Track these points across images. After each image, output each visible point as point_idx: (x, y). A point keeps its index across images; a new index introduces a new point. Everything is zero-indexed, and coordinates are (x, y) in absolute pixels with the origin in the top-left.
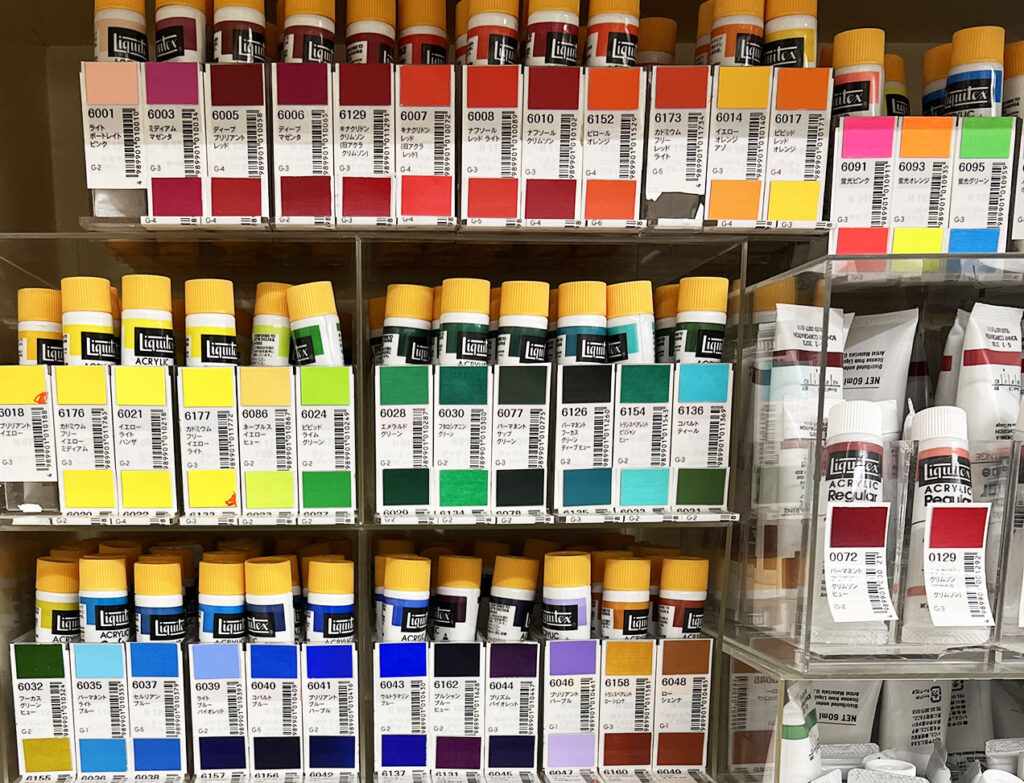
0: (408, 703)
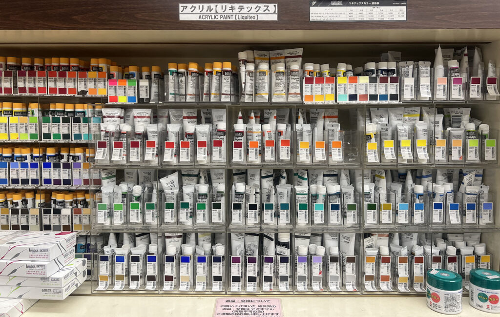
0: (48, 173)
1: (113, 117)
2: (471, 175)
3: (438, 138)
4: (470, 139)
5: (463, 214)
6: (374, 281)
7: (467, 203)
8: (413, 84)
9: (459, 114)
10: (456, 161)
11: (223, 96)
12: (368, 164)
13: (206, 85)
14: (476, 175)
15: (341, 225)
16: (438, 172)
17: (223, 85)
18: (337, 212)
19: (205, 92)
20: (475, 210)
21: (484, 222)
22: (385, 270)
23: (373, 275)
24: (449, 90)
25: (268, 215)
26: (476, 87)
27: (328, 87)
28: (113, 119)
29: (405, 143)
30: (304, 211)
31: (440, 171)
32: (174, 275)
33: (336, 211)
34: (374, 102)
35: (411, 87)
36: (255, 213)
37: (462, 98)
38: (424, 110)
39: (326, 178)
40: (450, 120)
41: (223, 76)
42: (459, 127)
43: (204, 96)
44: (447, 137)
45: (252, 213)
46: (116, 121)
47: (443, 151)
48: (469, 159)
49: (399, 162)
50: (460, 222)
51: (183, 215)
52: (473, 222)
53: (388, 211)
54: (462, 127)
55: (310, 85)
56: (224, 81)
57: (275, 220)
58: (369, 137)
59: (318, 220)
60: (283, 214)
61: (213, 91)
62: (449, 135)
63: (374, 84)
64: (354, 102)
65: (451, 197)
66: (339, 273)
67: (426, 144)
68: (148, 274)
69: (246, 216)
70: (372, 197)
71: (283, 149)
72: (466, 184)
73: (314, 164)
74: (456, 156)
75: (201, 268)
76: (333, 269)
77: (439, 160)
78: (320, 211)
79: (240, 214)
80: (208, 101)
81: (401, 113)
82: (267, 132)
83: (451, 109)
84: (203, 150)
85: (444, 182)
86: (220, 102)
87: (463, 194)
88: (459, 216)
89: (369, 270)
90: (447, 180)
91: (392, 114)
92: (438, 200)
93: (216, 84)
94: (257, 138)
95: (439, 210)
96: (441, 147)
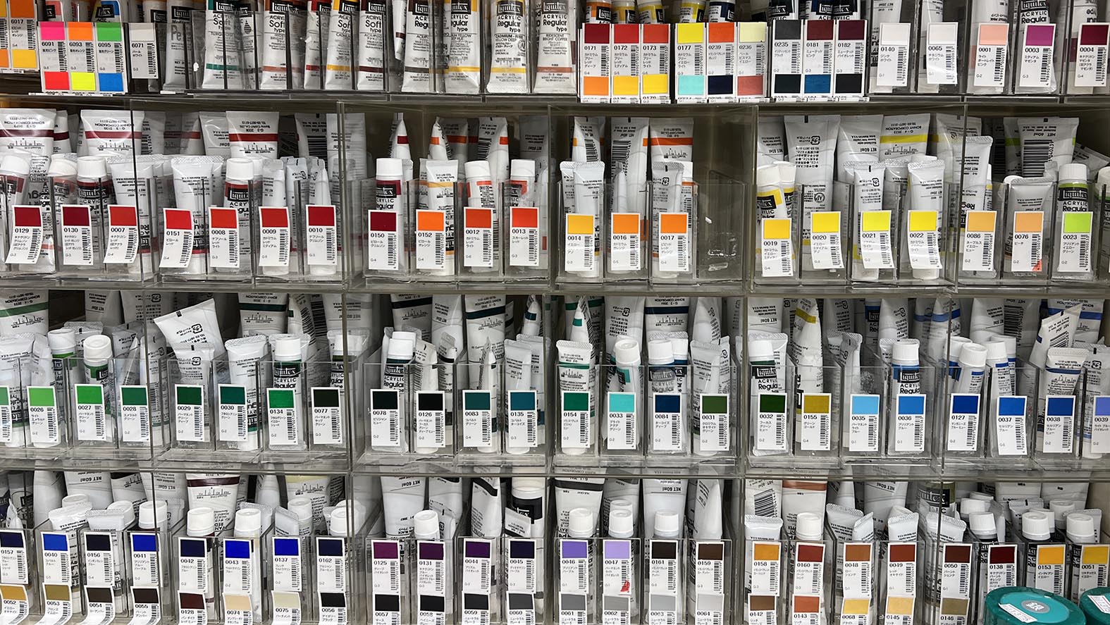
1: (29, 133)
2: (1066, 315)
3: (972, 207)
4: (1069, 209)
5: (1037, 426)
6: (774, 612)
7: (1048, 397)
8: (906, 43)
9: (1045, 137)
10: (1026, 275)
11: (362, 75)
12: (764, 282)
13: (311, 40)
14: (1083, 315)
15: (684, 454)
16: (977, 304)
17: (363, 41)
18: (674, 418)
19: (308, 62)
20: (1072, 417)
21: (1095, 449)
22: (807, 580)
23: (772, 594)
24: (1012, 64)
25: (474, 427)
26: (1095, 53)
27: (650, 54)
28: (29, 140)
29: (875, 221)
30: (579, 413)
31: (982, 302)
32: (207, 591)
33: (670, 415)
34: (788, 98)
35: (901, 54)
36: (438, 420)
37: (1050, 86)
38: (942, 120)
39: (653, 319)
40: (1019, 155)
41: (363, 13)
42: (1041, 175)
43: (307, 73)
44: (1000, 203)
45: (427, 421)
46: (38, 146)
47: (986, 245)
48: (1062, 268)
49: (854, 277)
50: (1024, 451)
51: (230, 422)
52: (1065, 451)
53: (819, 415)
54: (1049, 174)
55: (599, 46)
56: (364, 28)
57: (494, 438)
58: (770, 202)
59: (618, 439)
60: (519, 423)
61: (332, 58)
62: (1007, 198)
63: (790, 42)
64: (722, 99)
65: (1007, 377)
66: (677, 588)
67: (938, 224)
68: (137, 585)
69: (411, 427)
70: (781, 374)
71: (518, 235)
72: (1049, 343)
73: (609, 279)
74: (1023, 260)
75: (286, 570)
76: (662, 576)
77: (975, 272)
78: (625, 414)
79: (392, 422)
80: (319, 88)
81: (876, 131)
82: (479, 183)
83: (1023, 122)
84: (277, 235)
85: (991, 334)
86: (354, 92)
87: (1038, 370)
88: (1024, 434)
89: (761, 580)
90: (1001, 327)
91: (845, 134)
92: (966, 388)
93: (341, 38)
94: (443, 202)
95: (967, 415)
96: (982, 234)
